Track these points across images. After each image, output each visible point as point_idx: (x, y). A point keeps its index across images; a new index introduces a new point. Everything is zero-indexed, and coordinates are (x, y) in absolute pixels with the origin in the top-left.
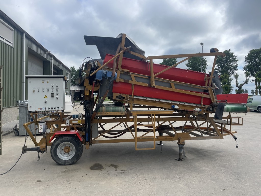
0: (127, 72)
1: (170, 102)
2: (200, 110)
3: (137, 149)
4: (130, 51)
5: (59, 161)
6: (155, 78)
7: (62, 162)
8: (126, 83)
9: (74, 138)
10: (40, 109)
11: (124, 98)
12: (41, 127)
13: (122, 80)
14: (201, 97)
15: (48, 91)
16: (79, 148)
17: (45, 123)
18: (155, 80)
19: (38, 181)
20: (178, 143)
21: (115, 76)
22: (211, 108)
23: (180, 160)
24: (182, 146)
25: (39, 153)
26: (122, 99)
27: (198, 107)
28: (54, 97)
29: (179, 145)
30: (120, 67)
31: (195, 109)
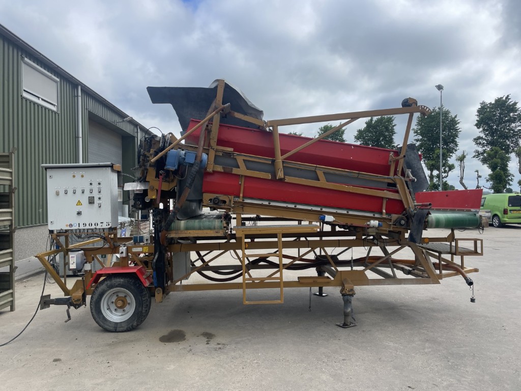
0: (230, 153)
1: (319, 209)
2: (379, 224)
3: (247, 303)
4: (233, 112)
5: (104, 324)
6: (283, 162)
7: (110, 326)
8: (227, 174)
9: (133, 281)
10: (69, 226)
11: (224, 202)
12: (74, 260)
13: (219, 168)
14: (382, 198)
15: (83, 193)
16: (142, 300)
17: (82, 251)
18: (283, 166)
19: (55, 360)
20: (341, 291)
21: (201, 161)
22: (403, 220)
23: (345, 326)
24: (349, 297)
25: (69, 307)
26: (220, 204)
27: (375, 219)
28: (94, 203)
29: (343, 295)
30: (214, 143)
31: (368, 223)
